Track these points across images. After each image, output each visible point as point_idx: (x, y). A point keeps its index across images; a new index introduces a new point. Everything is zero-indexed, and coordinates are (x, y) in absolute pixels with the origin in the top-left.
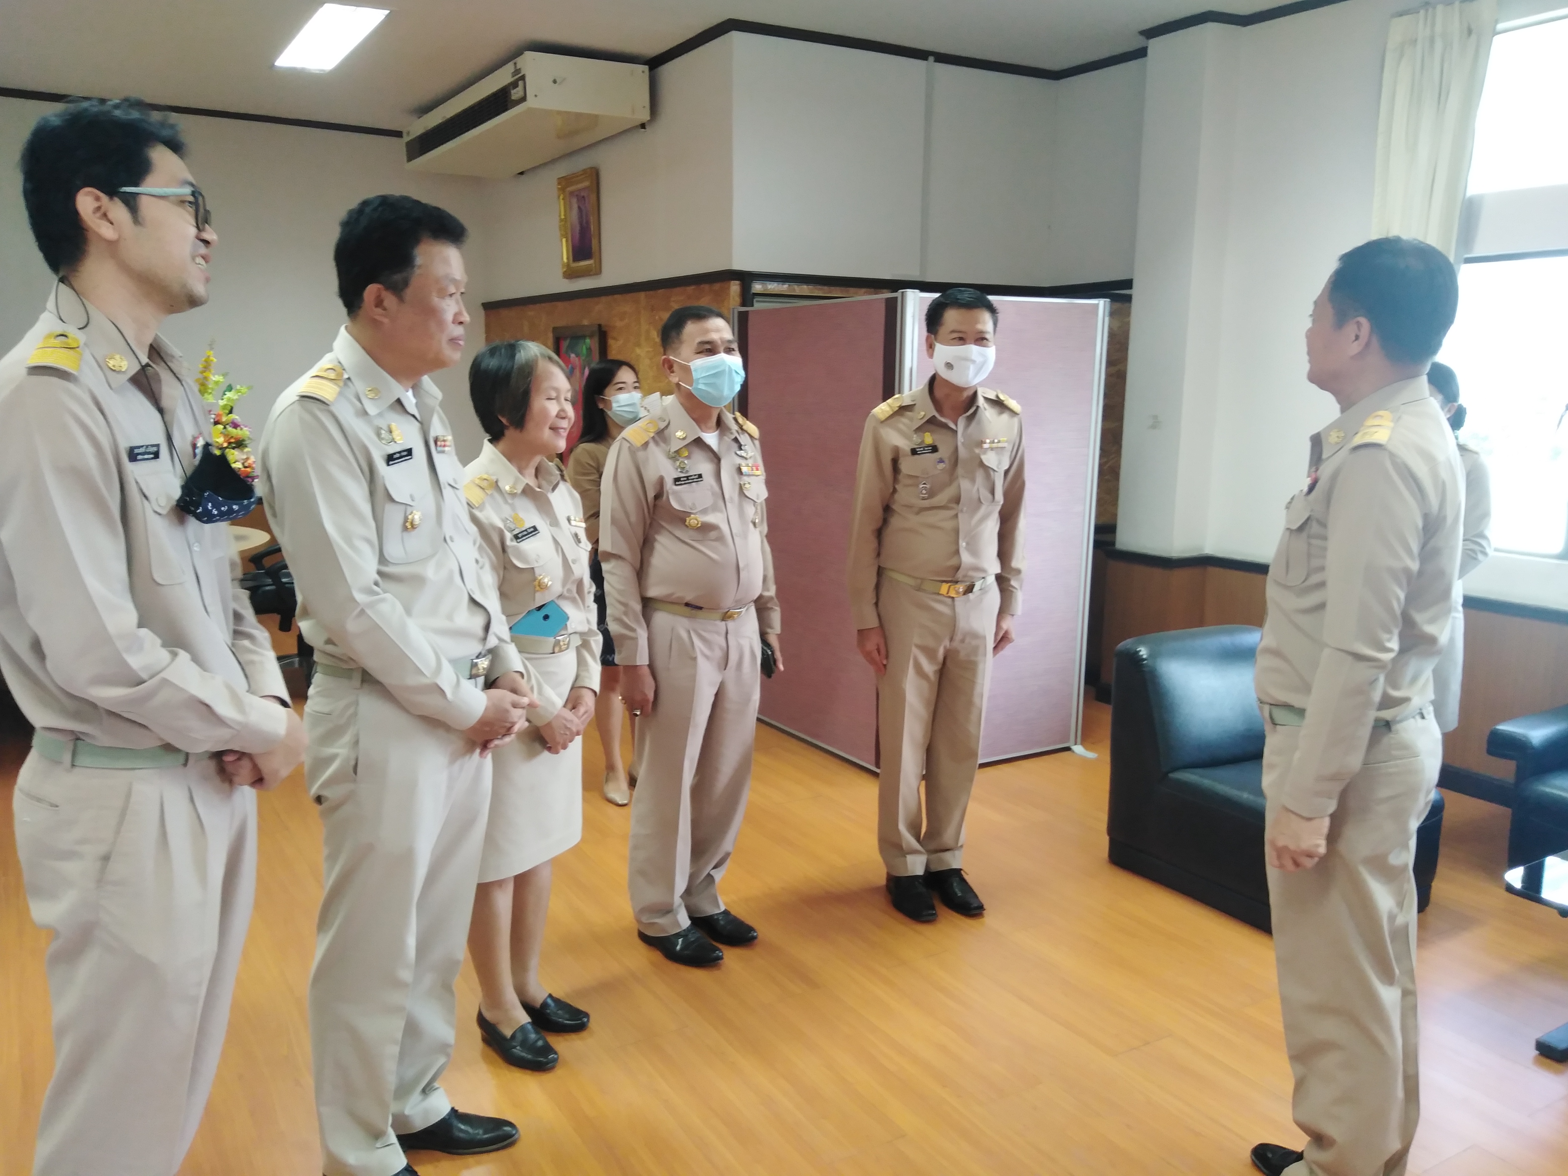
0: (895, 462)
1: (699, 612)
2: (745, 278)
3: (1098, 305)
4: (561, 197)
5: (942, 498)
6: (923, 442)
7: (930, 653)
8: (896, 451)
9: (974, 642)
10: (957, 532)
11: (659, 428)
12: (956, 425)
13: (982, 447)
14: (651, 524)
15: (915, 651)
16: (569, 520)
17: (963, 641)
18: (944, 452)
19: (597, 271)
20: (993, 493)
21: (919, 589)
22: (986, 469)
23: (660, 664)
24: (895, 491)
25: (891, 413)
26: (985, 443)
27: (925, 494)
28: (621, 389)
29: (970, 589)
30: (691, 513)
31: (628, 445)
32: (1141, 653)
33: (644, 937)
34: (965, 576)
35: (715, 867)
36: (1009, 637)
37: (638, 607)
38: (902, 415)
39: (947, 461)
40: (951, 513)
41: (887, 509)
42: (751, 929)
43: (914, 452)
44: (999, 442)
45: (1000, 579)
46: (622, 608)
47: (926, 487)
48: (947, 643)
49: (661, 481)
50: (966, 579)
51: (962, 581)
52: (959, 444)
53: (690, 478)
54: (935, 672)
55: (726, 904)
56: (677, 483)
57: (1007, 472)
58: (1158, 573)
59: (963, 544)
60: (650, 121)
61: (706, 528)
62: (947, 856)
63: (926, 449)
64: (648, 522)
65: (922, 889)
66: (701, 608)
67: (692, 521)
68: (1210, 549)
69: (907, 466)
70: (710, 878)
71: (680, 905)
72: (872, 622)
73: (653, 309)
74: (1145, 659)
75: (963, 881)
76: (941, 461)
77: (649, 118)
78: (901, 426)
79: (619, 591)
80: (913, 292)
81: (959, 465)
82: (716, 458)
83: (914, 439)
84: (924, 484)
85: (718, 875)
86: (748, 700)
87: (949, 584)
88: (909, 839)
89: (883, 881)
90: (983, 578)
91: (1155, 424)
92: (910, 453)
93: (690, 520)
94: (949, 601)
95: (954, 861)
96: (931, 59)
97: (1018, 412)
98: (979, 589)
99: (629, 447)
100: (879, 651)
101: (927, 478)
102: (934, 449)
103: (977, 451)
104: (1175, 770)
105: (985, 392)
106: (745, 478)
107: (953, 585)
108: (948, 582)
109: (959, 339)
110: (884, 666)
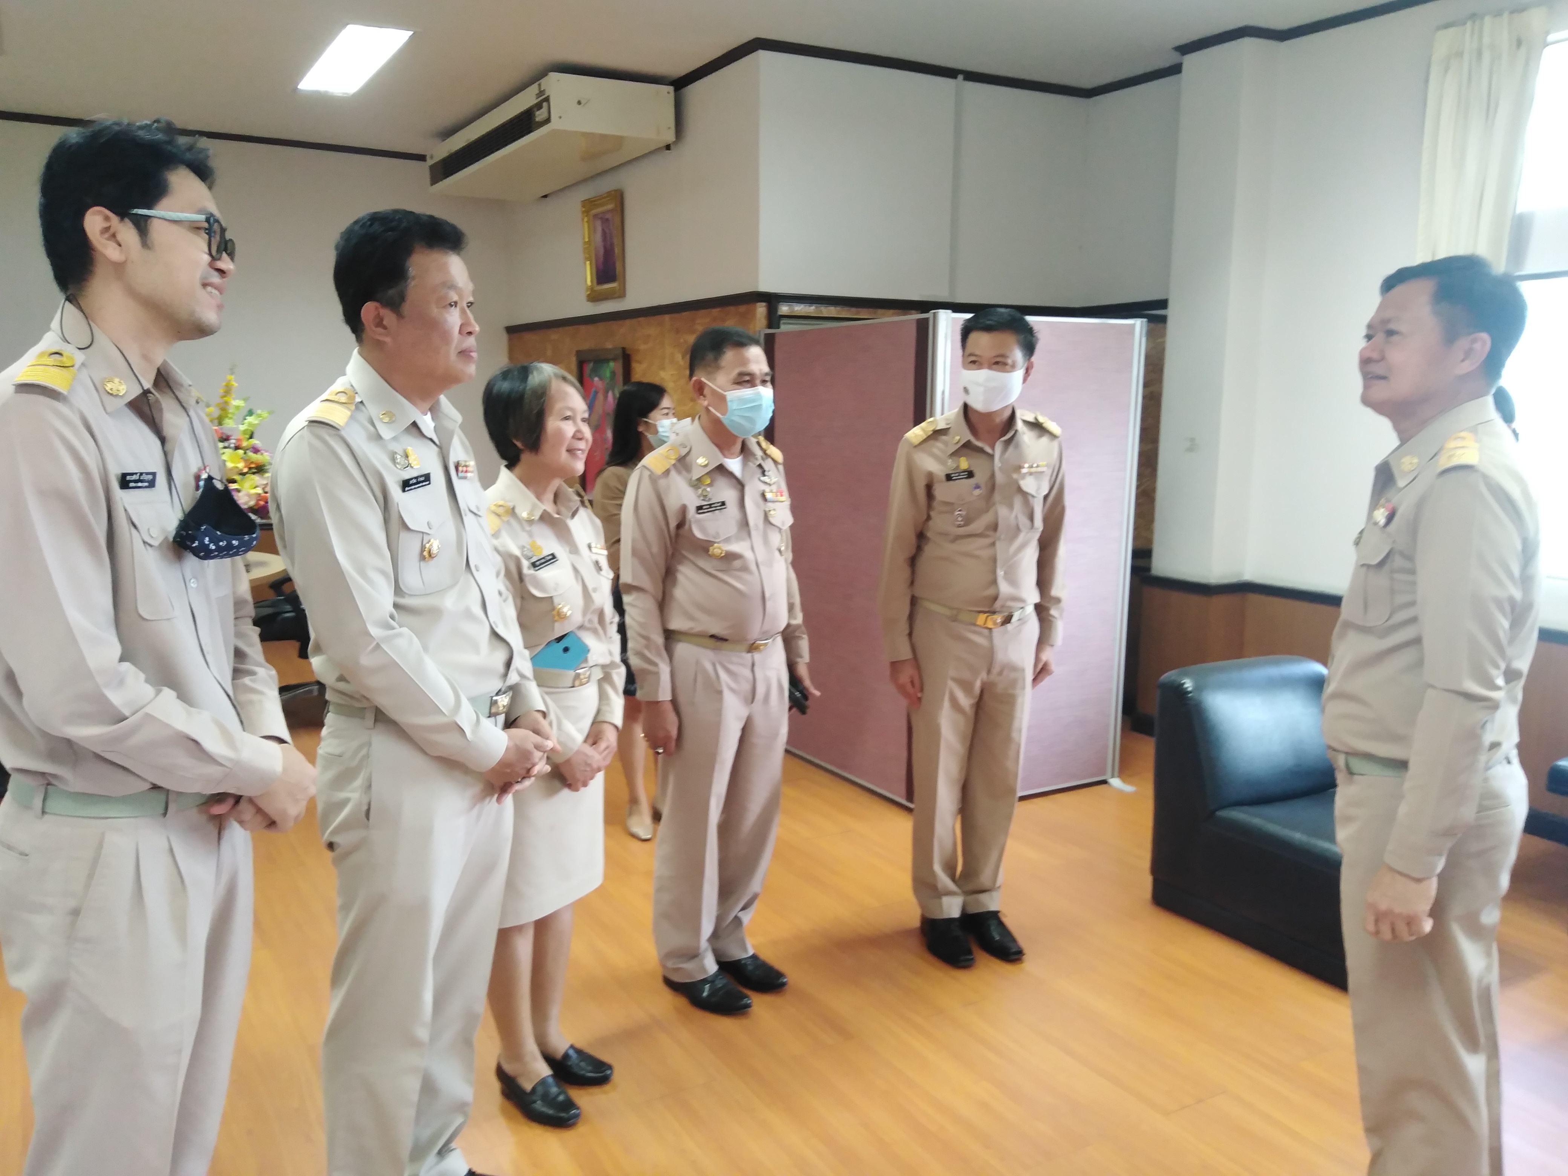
0: (929, 488)
1: (725, 644)
2: (772, 300)
3: (1133, 326)
4: (586, 219)
5: (978, 525)
6: (958, 467)
7: (966, 686)
8: (930, 476)
9: (1012, 675)
10: (994, 560)
11: (680, 456)
12: (993, 450)
13: (1020, 472)
14: (673, 554)
15: (951, 684)
16: (590, 547)
17: (1000, 673)
18: (980, 477)
19: (621, 294)
20: (1032, 520)
21: (954, 619)
22: (1025, 495)
23: (682, 699)
24: (929, 518)
25: (925, 437)
26: (1023, 468)
27: (961, 521)
29: (1008, 620)
30: (715, 543)
31: (649, 473)
32: (1186, 686)
33: (669, 983)
34: (1003, 606)
35: (742, 909)
36: (1049, 668)
37: (659, 640)
38: (936, 439)
39: (983, 486)
40: (987, 541)
41: (921, 537)
42: (779, 975)
43: (949, 478)
44: (1038, 466)
45: (1041, 610)
46: (644, 641)
47: (961, 514)
48: (983, 675)
49: (684, 509)
50: (1004, 609)
51: (999, 612)
52: (996, 469)
53: (712, 506)
54: (972, 706)
55: (753, 947)
56: (699, 512)
57: (1046, 497)
58: (1195, 599)
59: (1000, 573)
60: (675, 143)
61: (730, 557)
62: (983, 897)
63: (962, 474)
64: (670, 552)
65: (958, 933)
66: (726, 640)
67: (718, 550)
68: (1250, 574)
69: (942, 492)
70: (737, 921)
71: (706, 950)
72: (905, 653)
73: (678, 331)
74: (1190, 692)
75: (1001, 924)
76: (977, 487)
77: (674, 140)
78: (936, 451)
79: (641, 625)
80: (945, 312)
81: (996, 491)
82: (740, 486)
83: (949, 464)
84: (960, 511)
85: (746, 917)
86: (775, 735)
87: (986, 615)
88: (944, 880)
89: (916, 923)
90: (1022, 608)
91: (1192, 447)
92: (944, 478)
93: (714, 549)
94: (986, 632)
95: (992, 903)
96: (960, 77)
97: (1058, 436)
98: (1017, 619)
99: (650, 476)
100: (912, 683)
101: (964, 504)
102: (970, 474)
103: (1015, 476)
104: (1222, 808)
105: (1024, 415)
106: (770, 505)
107: (990, 615)
108: (985, 612)
109: (974, 362)
110: (919, 699)
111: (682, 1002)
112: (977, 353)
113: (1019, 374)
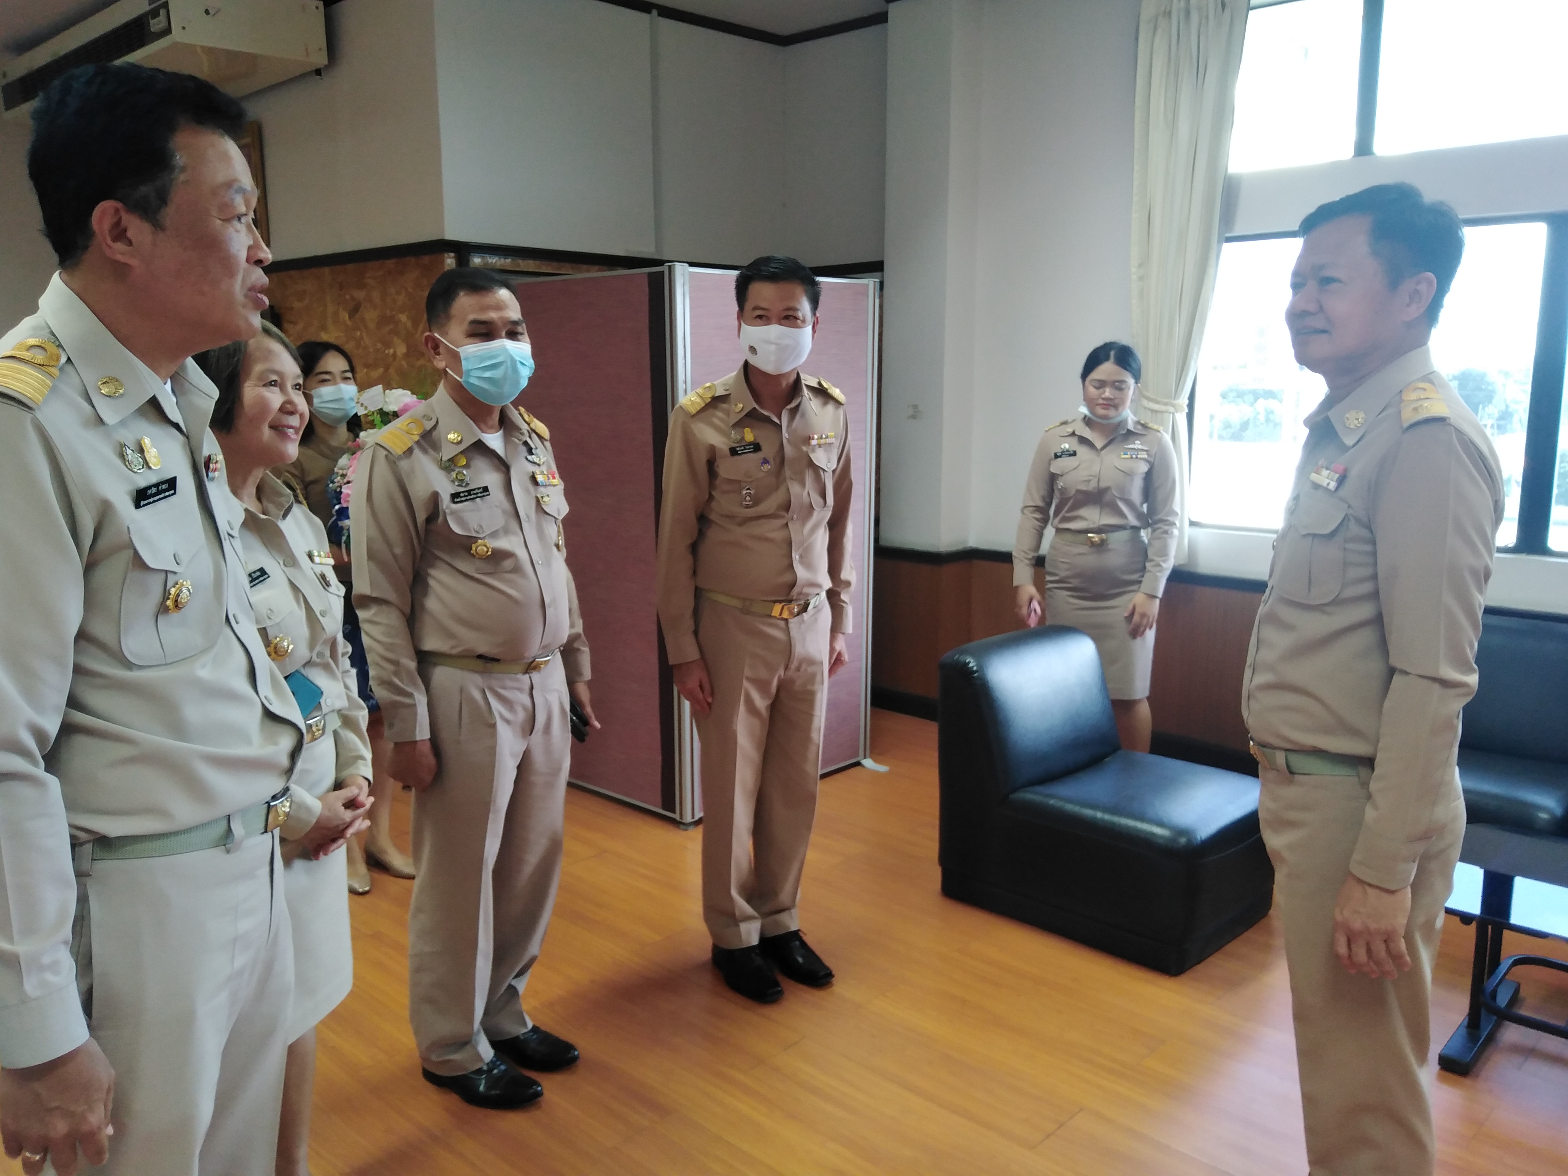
0: (711, 464)
1: (496, 666)
2: (462, 250)
3: (867, 285)
5: (770, 505)
6: (743, 439)
7: (762, 686)
8: (712, 449)
9: (811, 669)
10: (790, 544)
11: (425, 430)
12: (780, 419)
13: (809, 444)
14: (422, 556)
15: (746, 684)
16: (310, 556)
17: (798, 669)
18: (768, 450)
20: (823, 496)
21: (746, 611)
22: (816, 469)
23: (446, 736)
24: (711, 498)
25: (703, 405)
26: (813, 439)
27: (749, 501)
28: (324, 381)
29: (805, 608)
30: (480, 538)
31: (385, 453)
32: (971, 665)
33: (430, 1077)
34: (800, 594)
35: (517, 976)
36: (842, 659)
37: (412, 665)
38: (716, 407)
39: (771, 461)
40: (779, 522)
41: (703, 520)
42: (568, 1047)
43: (733, 452)
44: (827, 437)
45: (833, 596)
46: (391, 667)
47: (750, 493)
48: (781, 672)
49: (435, 497)
50: (801, 597)
51: (796, 600)
52: (785, 441)
53: (472, 493)
54: (767, 708)
55: (532, 1018)
56: (456, 500)
57: (834, 471)
58: (926, 569)
59: (796, 556)
60: (327, 67)
61: (498, 557)
62: (784, 917)
63: (747, 447)
64: (418, 552)
65: (758, 961)
66: (498, 660)
67: (479, 548)
68: (975, 541)
69: (727, 468)
70: (512, 991)
71: (478, 1031)
72: (694, 653)
74: (976, 672)
75: (804, 944)
76: (765, 461)
77: (326, 62)
78: (716, 421)
79: (388, 647)
80: (682, 265)
81: (786, 467)
82: (503, 466)
83: (732, 435)
84: (748, 489)
85: (522, 985)
86: (558, 769)
87: (783, 604)
88: (742, 905)
90: (818, 594)
91: (915, 414)
92: (728, 452)
93: (477, 547)
94: (782, 623)
95: (793, 922)
96: (655, 12)
97: (843, 403)
98: (813, 607)
99: (386, 456)
100: (701, 687)
101: (753, 481)
102: (757, 448)
103: (804, 448)
104: (1015, 790)
105: (807, 380)
106: (542, 489)
107: (786, 605)
108: (780, 602)
109: (760, 317)
110: (709, 704)
111: (453, 1100)
112: (763, 305)
113: (809, 329)
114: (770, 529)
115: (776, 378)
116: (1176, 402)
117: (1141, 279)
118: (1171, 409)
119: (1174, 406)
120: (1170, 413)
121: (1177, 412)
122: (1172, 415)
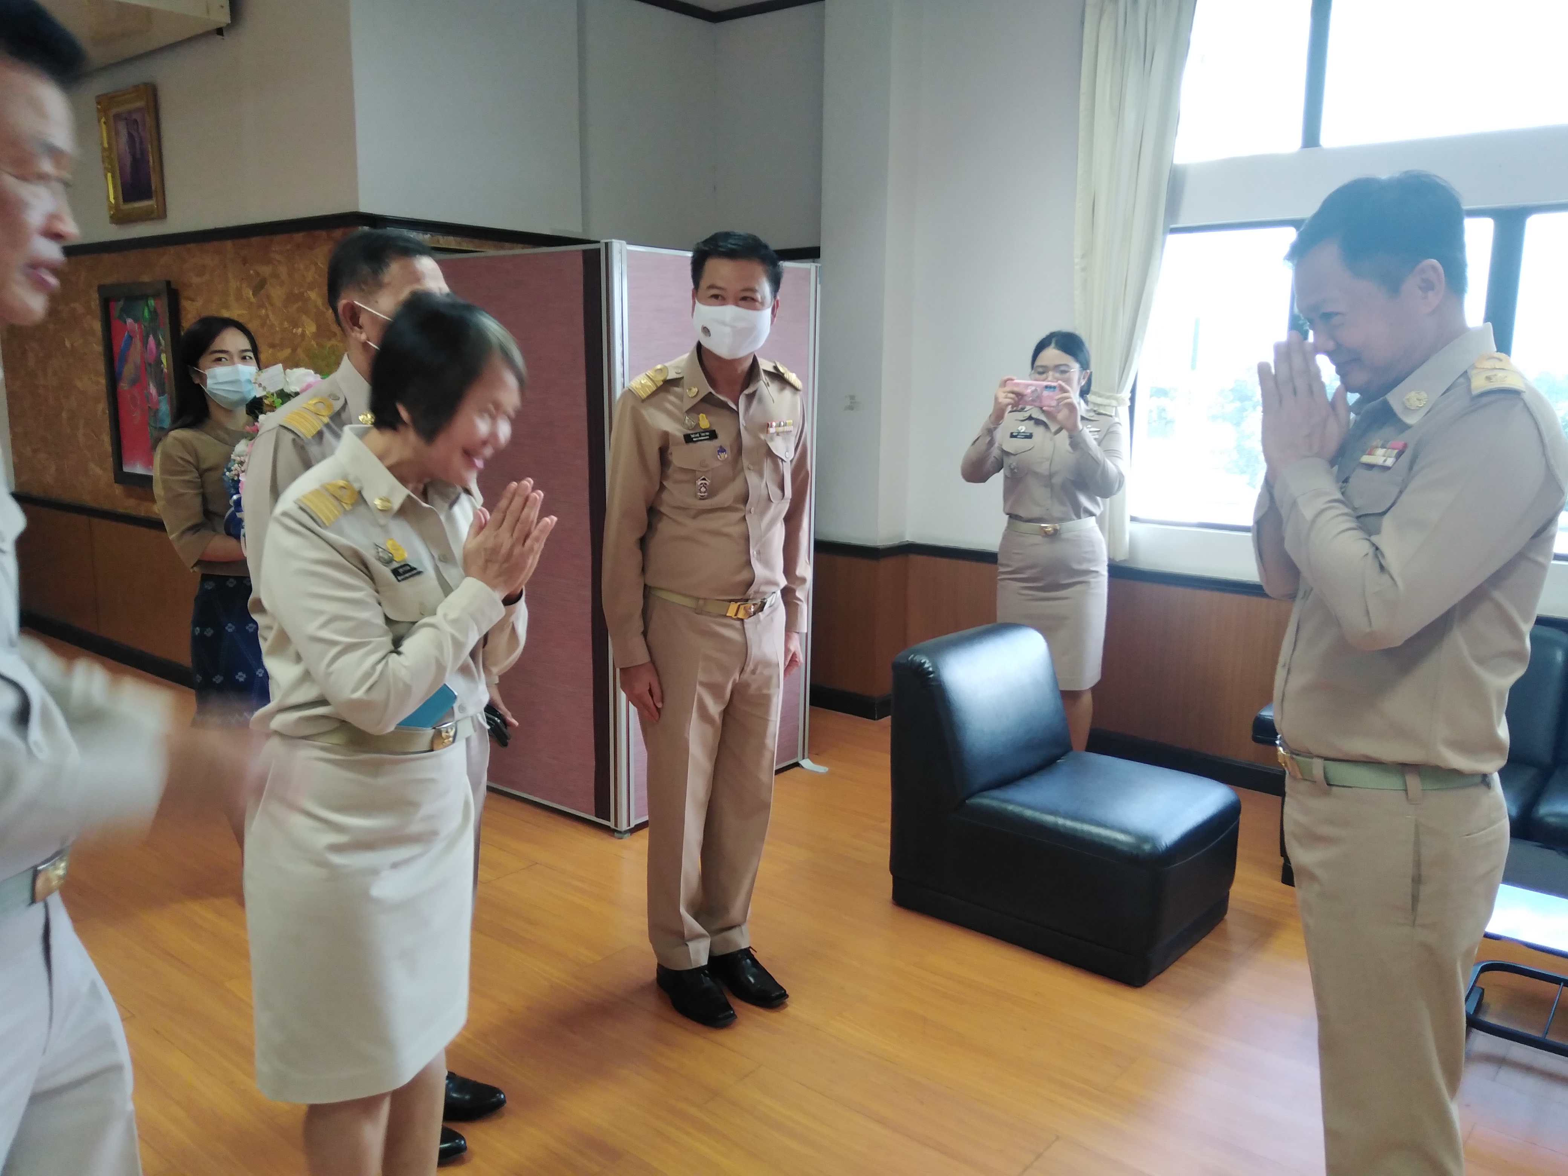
0: (663, 451)
3: (809, 270)
4: (103, 120)
5: (726, 496)
6: (698, 425)
7: (715, 689)
8: (666, 436)
9: (766, 672)
10: (747, 539)
12: (737, 405)
13: (767, 432)
15: (699, 689)
17: (753, 672)
18: (724, 439)
19: (161, 214)
20: (782, 489)
21: (699, 611)
22: (774, 459)
24: (662, 487)
25: (654, 388)
26: (771, 427)
27: (705, 492)
28: (221, 360)
29: (761, 608)
32: (926, 666)
34: (757, 592)
36: (797, 660)
38: (668, 391)
39: (728, 449)
40: (738, 515)
41: (653, 512)
43: (688, 439)
44: (785, 425)
45: (788, 594)
47: (705, 484)
48: (736, 676)
50: (758, 595)
51: (753, 599)
52: (742, 428)
54: (720, 713)
58: (863, 563)
59: (753, 552)
60: (229, 26)
62: (734, 934)
63: (703, 434)
65: (708, 982)
68: (912, 534)
69: (679, 457)
72: (641, 656)
73: (245, 261)
74: (931, 673)
75: (755, 962)
76: (722, 450)
77: (229, 22)
78: (669, 406)
80: (620, 243)
81: (744, 457)
83: (687, 421)
84: (704, 479)
87: (739, 603)
88: (691, 923)
90: (774, 593)
91: (853, 405)
92: (682, 440)
94: (738, 624)
95: (742, 939)
97: (799, 388)
98: (768, 607)
99: (293, 439)
100: (650, 691)
101: (707, 472)
102: (713, 435)
103: (762, 437)
104: (972, 795)
105: (765, 365)
107: (742, 604)
108: (736, 601)
109: (716, 296)
110: (658, 709)
112: (720, 283)
113: (768, 312)
114: (726, 522)
115: (732, 363)
116: (1119, 395)
117: (1084, 269)
118: (1114, 403)
119: (1116, 399)
120: (1113, 407)
121: (1119, 405)
122: (1114, 408)
